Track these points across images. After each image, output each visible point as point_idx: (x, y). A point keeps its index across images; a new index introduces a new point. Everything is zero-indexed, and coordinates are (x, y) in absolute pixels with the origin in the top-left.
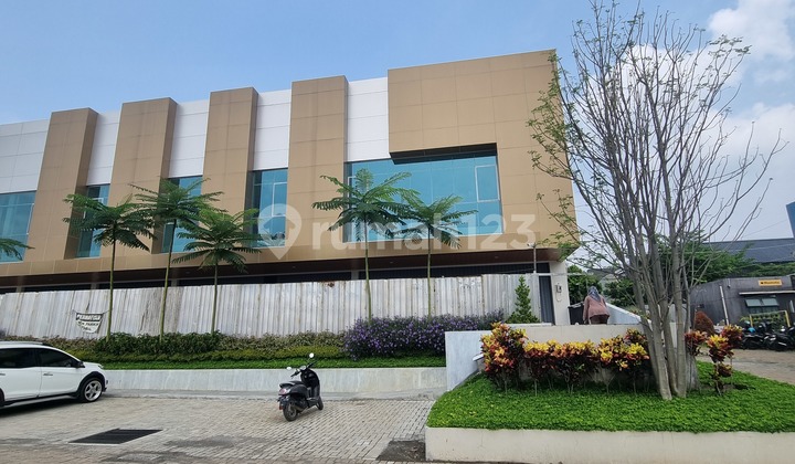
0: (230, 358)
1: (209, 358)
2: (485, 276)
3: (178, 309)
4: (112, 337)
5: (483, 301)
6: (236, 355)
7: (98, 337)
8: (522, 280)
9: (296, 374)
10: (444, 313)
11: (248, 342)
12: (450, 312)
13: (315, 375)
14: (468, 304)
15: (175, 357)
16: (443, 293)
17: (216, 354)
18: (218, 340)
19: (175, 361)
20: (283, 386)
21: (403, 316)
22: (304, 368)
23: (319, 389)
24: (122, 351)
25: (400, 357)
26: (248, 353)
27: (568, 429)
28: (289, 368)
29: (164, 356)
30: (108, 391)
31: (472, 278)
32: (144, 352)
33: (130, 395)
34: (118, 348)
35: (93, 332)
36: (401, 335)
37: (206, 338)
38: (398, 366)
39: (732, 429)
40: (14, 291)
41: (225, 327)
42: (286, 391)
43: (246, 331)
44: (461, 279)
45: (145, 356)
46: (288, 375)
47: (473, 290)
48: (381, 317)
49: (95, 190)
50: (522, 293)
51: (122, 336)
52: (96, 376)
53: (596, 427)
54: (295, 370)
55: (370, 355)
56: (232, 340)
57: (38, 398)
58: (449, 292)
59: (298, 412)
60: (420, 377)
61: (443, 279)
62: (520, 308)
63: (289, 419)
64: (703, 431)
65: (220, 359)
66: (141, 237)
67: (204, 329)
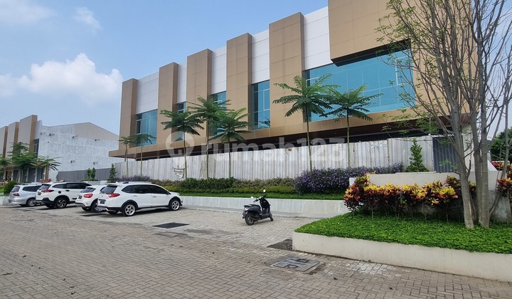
0: (237, 192)
1: (228, 192)
2: (390, 139)
3: (215, 166)
4: (188, 180)
5: (389, 157)
6: (240, 190)
7: (183, 180)
8: (415, 141)
9: (257, 200)
10: (360, 165)
11: (247, 183)
12: (365, 165)
13: (267, 202)
14: (377, 159)
15: (213, 190)
16: (360, 152)
17: (231, 189)
18: (232, 182)
19: (213, 193)
20: (245, 206)
21: (333, 168)
22: (260, 198)
23: (269, 209)
24: (192, 187)
25: (328, 194)
26: (246, 189)
27: (375, 240)
28: (252, 197)
29: (209, 190)
30: (183, 206)
31: (381, 142)
32: (200, 188)
33: (192, 208)
34: (190, 186)
35: (181, 178)
36: (328, 180)
37: (227, 181)
38: (325, 199)
39: (502, 252)
40: (156, 158)
41: (237, 175)
42: (246, 209)
43: (247, 177)
44: (372, 143)
45: (201, 190)
46: (251, 201)
47: (381, 150)
48: (320, 169)
49: (181, 105)
50: (416, 151)
51: (192, 179)
52: (176, 198)
53: (394, 241)
54: (255, 199)
55: (310, 192)
56: (239, 182)
57: (151, 207)
58: (364, 152)
59: (254, 221)
60: (339, 206)
61: (360, 143)
62: (414, 161)
63: (249, 224)
64: (477, 250)
65: (233, 192)
66: (196, 129)
67: (227, 177)
